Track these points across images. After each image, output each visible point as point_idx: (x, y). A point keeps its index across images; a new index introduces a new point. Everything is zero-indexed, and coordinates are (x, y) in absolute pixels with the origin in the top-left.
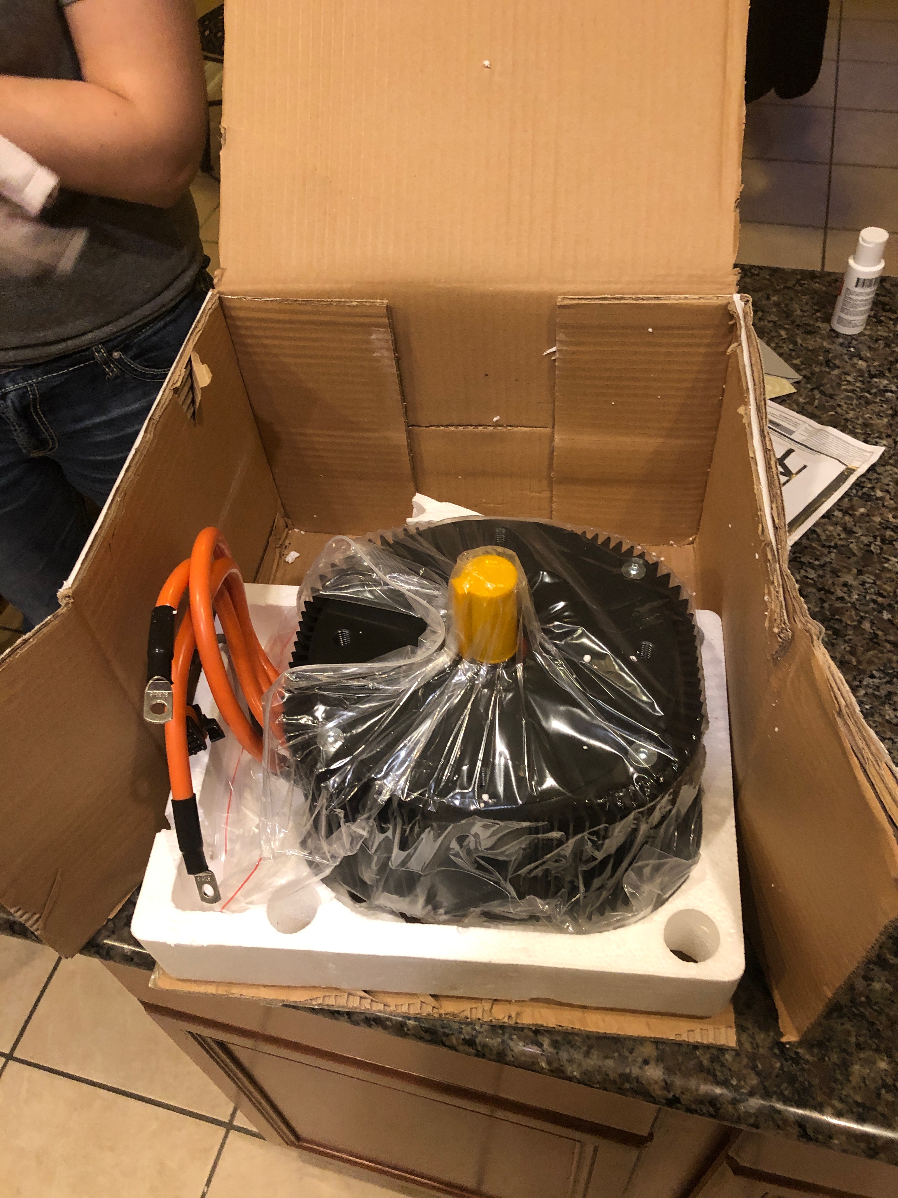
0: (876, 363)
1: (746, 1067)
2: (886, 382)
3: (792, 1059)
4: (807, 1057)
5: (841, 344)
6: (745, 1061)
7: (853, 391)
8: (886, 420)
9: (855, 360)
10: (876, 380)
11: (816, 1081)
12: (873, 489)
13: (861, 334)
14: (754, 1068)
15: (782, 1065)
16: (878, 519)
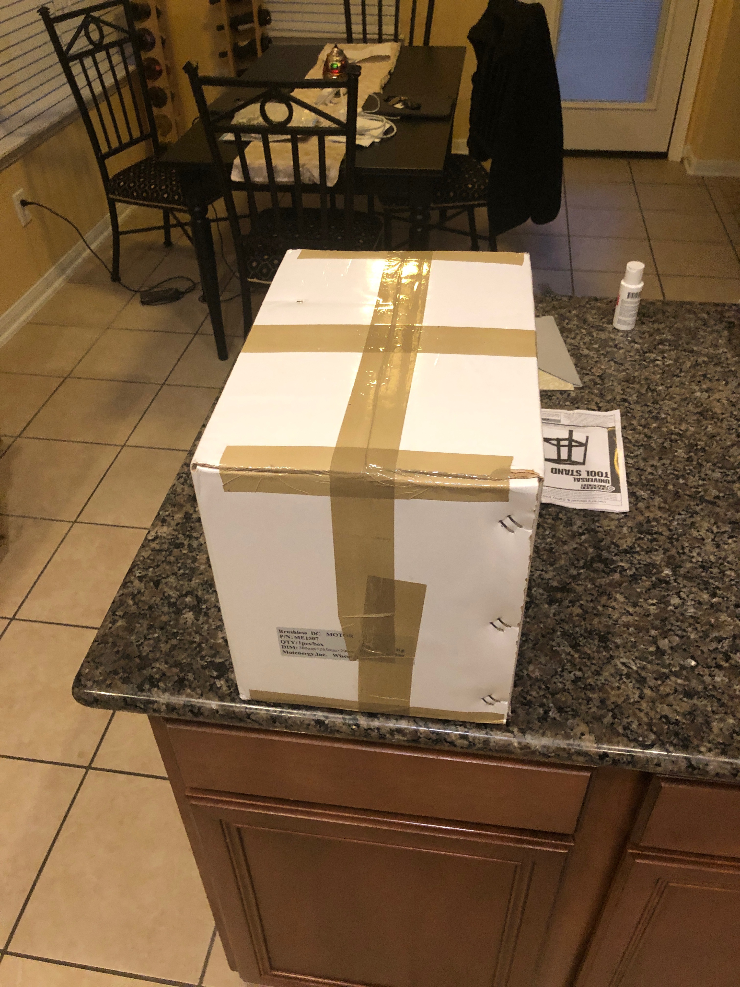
0: (646, 345)
1: (647, 730)
2: (654, 355)
3: (673, 723)
4: (684, 721)
5: (622, 336)
6: (645, 727)
7: (635, 361)
8: (658, 376)
9: (633, 344)
10: (647, 355)
11: (692, 733)
12: (659, 413)
13: (633, 330)
14: (651, 730)
15: (669, 727)
16: (665, 429)
